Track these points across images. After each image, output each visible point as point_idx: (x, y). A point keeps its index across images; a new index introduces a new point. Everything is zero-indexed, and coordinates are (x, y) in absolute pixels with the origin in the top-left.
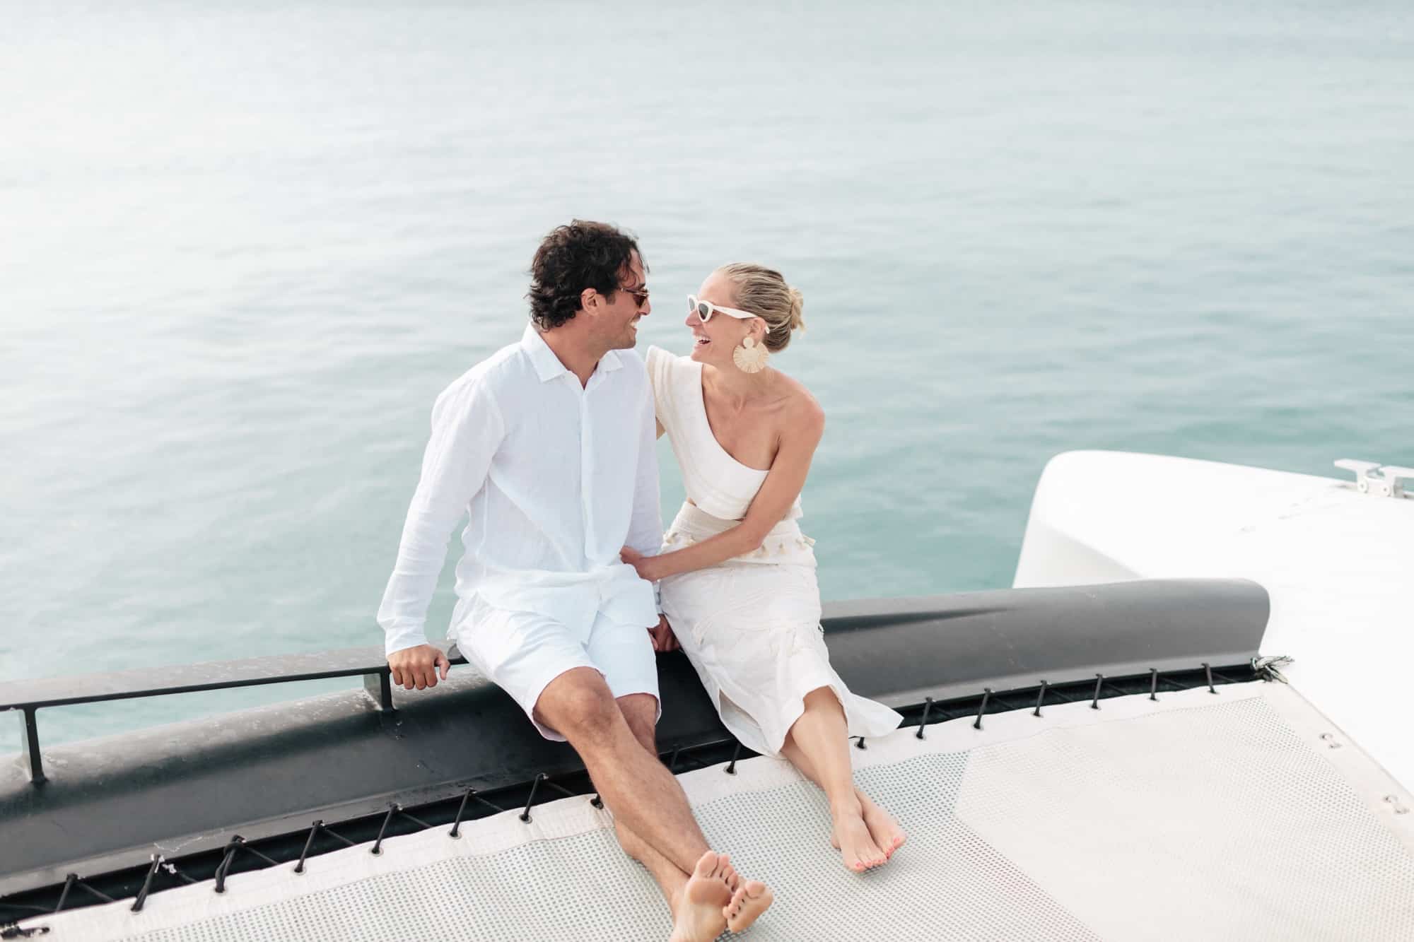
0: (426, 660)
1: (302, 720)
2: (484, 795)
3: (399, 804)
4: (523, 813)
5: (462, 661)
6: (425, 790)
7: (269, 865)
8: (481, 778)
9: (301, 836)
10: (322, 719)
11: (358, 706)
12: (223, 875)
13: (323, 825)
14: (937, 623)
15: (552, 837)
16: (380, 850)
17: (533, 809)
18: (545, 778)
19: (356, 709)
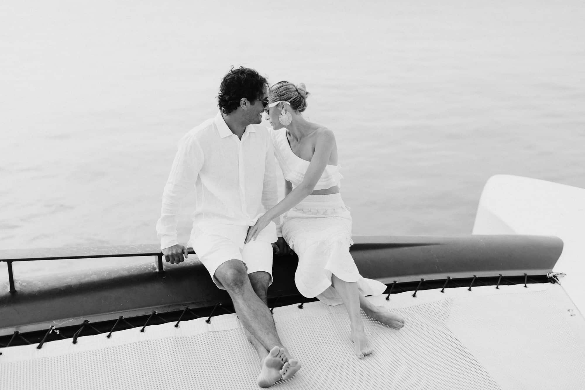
0: (180, 251)
1: (125, 273)
2: (193, 310)
3: (157, 312)
4: (207, 319)
5: (193, 252)
6: (169, 306)
7: (98, 333)
8: (193, 303)
9: (113, 322)
10: (133, 273)
11: (150, 269)
12: (77, 336)
13: (123, 318)
14: (406, 248)
15: (218, 330)
16: (144, 331)
17: (212, 318)
18: (220, 305)
19: (149, 270)
